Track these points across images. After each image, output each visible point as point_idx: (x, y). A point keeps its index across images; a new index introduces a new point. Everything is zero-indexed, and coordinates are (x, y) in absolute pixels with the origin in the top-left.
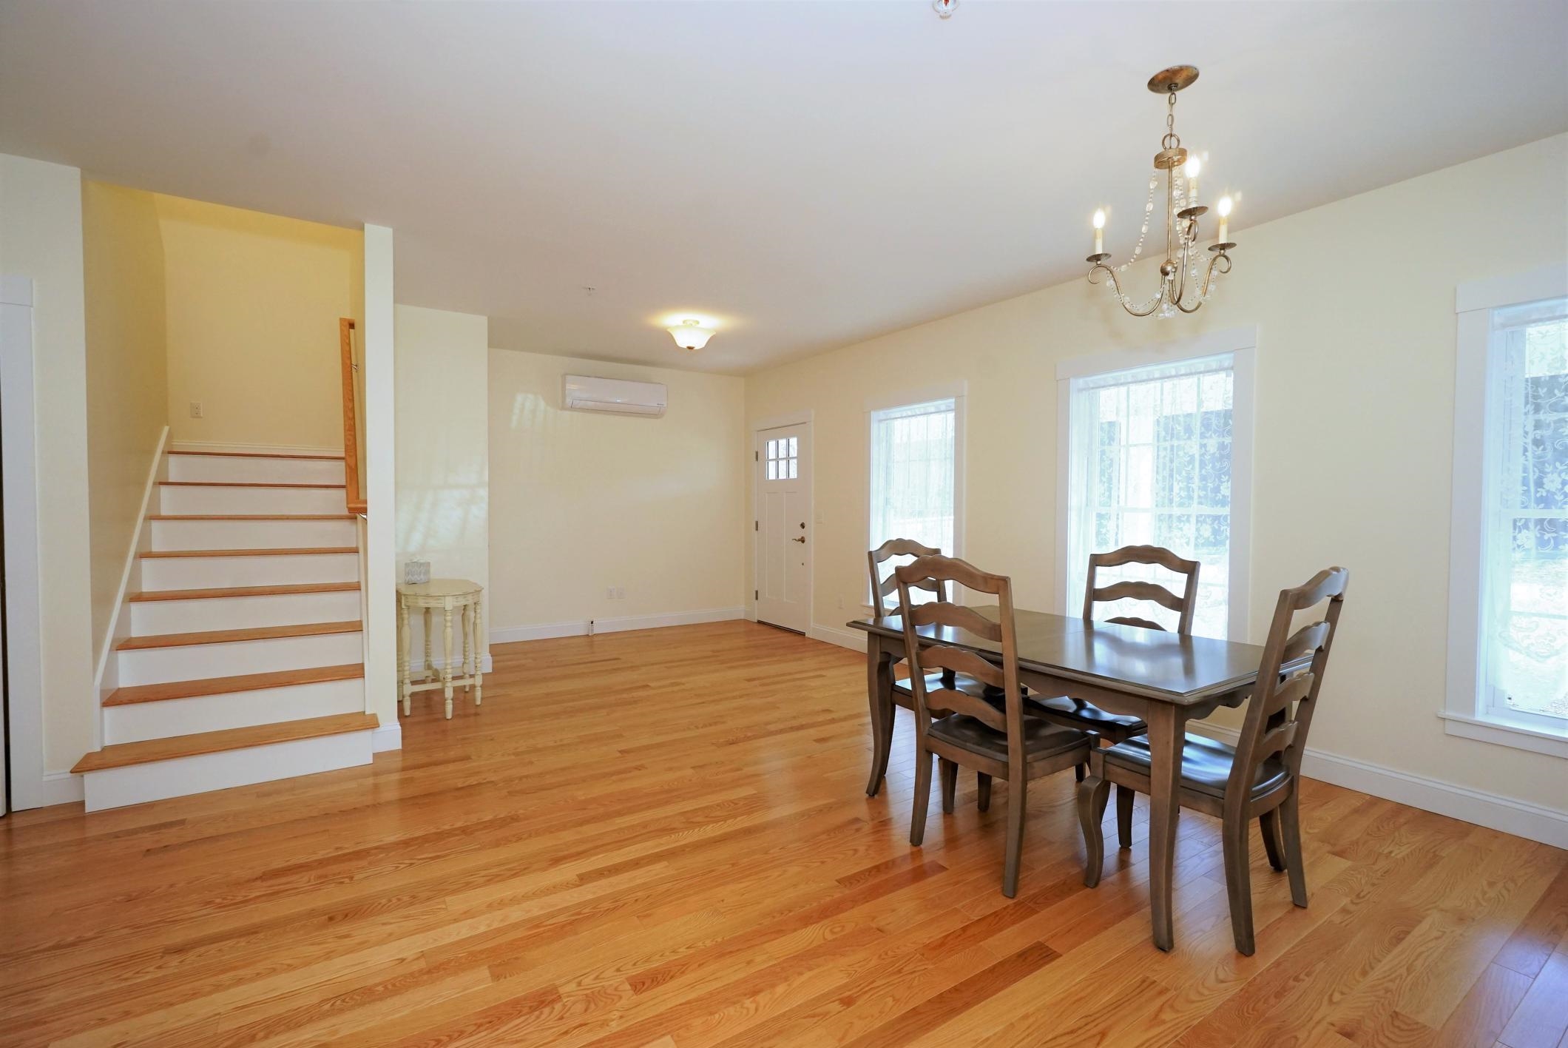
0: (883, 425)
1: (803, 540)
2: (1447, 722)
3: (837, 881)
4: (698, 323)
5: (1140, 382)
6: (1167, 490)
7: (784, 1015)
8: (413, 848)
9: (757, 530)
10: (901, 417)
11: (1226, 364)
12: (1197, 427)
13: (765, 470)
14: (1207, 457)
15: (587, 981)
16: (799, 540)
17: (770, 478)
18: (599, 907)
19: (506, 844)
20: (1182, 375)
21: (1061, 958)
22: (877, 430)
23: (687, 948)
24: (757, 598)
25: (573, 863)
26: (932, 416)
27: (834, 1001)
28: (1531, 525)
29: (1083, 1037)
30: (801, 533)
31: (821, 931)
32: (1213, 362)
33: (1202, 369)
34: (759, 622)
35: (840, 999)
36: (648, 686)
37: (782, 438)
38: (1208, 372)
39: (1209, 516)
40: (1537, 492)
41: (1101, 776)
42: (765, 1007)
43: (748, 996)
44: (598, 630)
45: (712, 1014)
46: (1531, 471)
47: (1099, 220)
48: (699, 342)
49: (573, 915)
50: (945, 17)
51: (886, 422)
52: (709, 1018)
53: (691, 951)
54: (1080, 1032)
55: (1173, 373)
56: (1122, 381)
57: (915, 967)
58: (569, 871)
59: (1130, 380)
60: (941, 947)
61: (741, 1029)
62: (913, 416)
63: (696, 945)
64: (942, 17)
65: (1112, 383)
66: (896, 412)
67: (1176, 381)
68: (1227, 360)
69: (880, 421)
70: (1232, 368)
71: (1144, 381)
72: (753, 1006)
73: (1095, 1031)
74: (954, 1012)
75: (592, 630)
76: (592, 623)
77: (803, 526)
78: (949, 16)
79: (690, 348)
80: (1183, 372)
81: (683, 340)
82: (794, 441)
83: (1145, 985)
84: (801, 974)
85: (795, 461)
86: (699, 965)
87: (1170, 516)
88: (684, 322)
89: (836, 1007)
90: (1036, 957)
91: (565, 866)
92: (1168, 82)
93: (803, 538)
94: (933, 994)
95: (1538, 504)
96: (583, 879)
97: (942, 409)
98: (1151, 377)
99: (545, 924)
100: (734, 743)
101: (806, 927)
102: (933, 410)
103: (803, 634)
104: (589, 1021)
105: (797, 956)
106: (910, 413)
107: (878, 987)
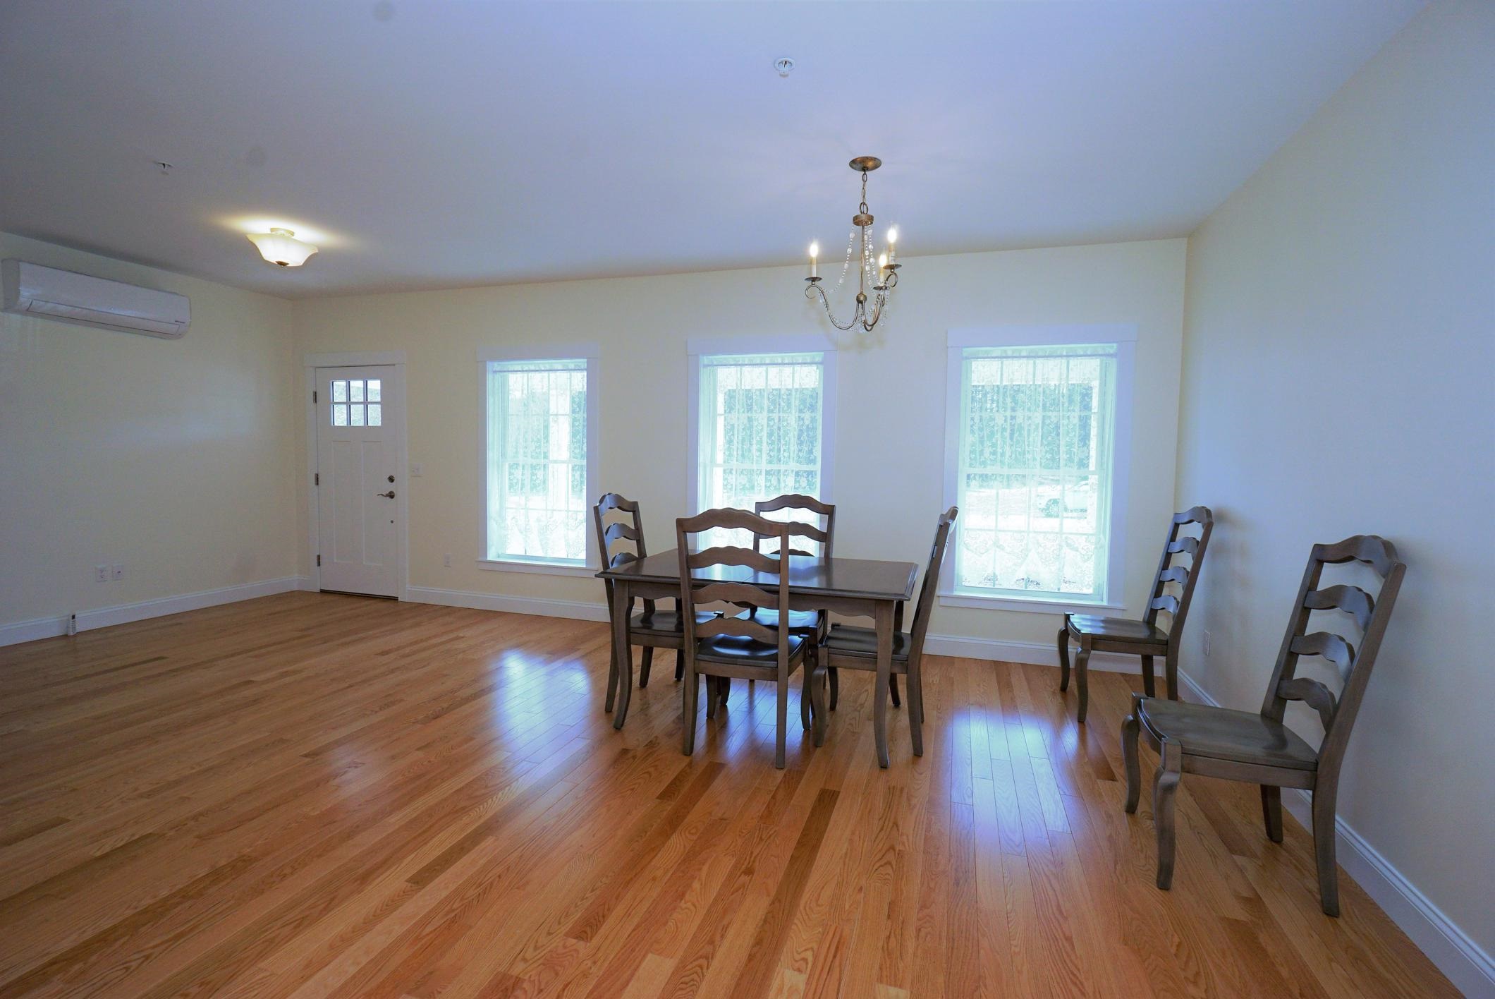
0: (498, 376)
1: (391, 495)
2: (941, 598)
3: (658, 798)
4: (293, 234)
5: (754, 365)
6: (776, 451)
7: (715, 899)
8: (122, 941)
9: (317, 484)
10: (523, 371)
11: (817, 359)
12: (795, 403)
13: (329, 416)
14: (804, 428)
15: (529, 954)
16: (387, 495)
17: (336, 424)
18: (465, 897)
19: (271, 887)
20: (786, 364)
21: (841, 794)
22: (492, 381)
23: (592, 892)
24: (319, 564)
25: (388, 873)
26: (558, 373)
27: (740, 875)
28: (977, 478)
29: (889, 829)
30: (390, 487)
31: (684, 836)
32: (808, 356)
33: (800, 361)
34: (323, 592)
35: (743, 872)
36: (250, 682)
37: (356, 378)
38: (805, 364)
39: (805, 472)
40: (980, 458)
41: (826, 665)
42: (698, 901)
43: (679, 901)
44: (81, 627)
45: (665, 924)
46: (977, 446)
47: (814, 250)
48: (295, 257)
49: (446, 915)
50: (784, 76)
51: (502, 374)
52: (666, 928)
53: (598, 892)
54: (885, 828)
55: (780, 361)
56: (740, 363)
57: (768, 833)
58: (392, 881)
59: (746, 363)
60: (768, 815)
61: (697, 922)
62: (537, 371)
63: (596, 887)
64: (781, 75)
65: (733, 363)
66: (516, 365)
67: (781, 367)
68: (818, 356)
69: (495, 372)
70: (821, 363)
71: (757, 365)
72: (689, 905)
73: (891, 825)
74: (815, 848)
75: (74, 628)
76: (73, 617)
77: (391, 479)
78: (787, 76)
79: (281, 264)
80: (786, 361)
81: (272, 252)
82: (375, 385)
83: (891, 790)
84: (700, 870)
85: (378, 407)
86: (617, 899)
87: (779, 471)
88: (272, 230)
89: (744, 879)
90: (827, 800)
91: (380, 879)
92: (864, 165)
93: (391, 492)
94: (793, 844)
95: (981, 465)
96: (420, 880)
97: (570, 368)
98: (763, 362)
99: (424, 933)
100: (437, 717)
101: (669, 838)
102: (560, 367)
103: (395, 599)
104: (569, 980)
105: (684, 860)
106: (532, 368)
107: (758, 854)
